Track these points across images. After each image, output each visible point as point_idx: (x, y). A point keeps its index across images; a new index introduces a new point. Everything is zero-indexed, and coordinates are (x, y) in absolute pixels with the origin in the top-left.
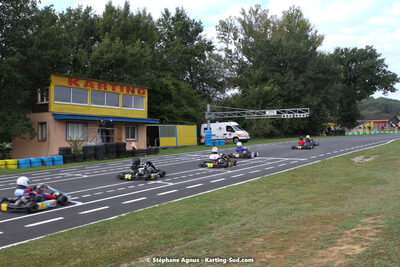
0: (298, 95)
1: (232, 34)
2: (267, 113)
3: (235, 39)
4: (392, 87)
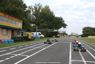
4: (65, 27)
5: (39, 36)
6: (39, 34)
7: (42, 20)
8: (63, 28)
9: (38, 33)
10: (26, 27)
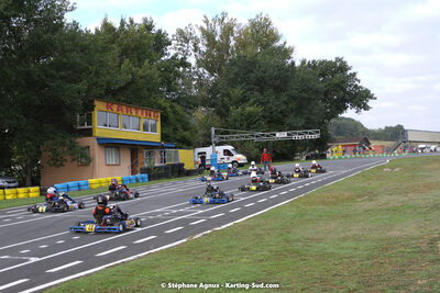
0: (280, 115)
1: (191, 44)
2: (278, 135)
3: (195, 50)
4: (365, 104)
5: (226, 161)
6: (227, 153)
7: (237, 92)
8: (354, 110)
9: (220, 149)
10: (175, 129)
